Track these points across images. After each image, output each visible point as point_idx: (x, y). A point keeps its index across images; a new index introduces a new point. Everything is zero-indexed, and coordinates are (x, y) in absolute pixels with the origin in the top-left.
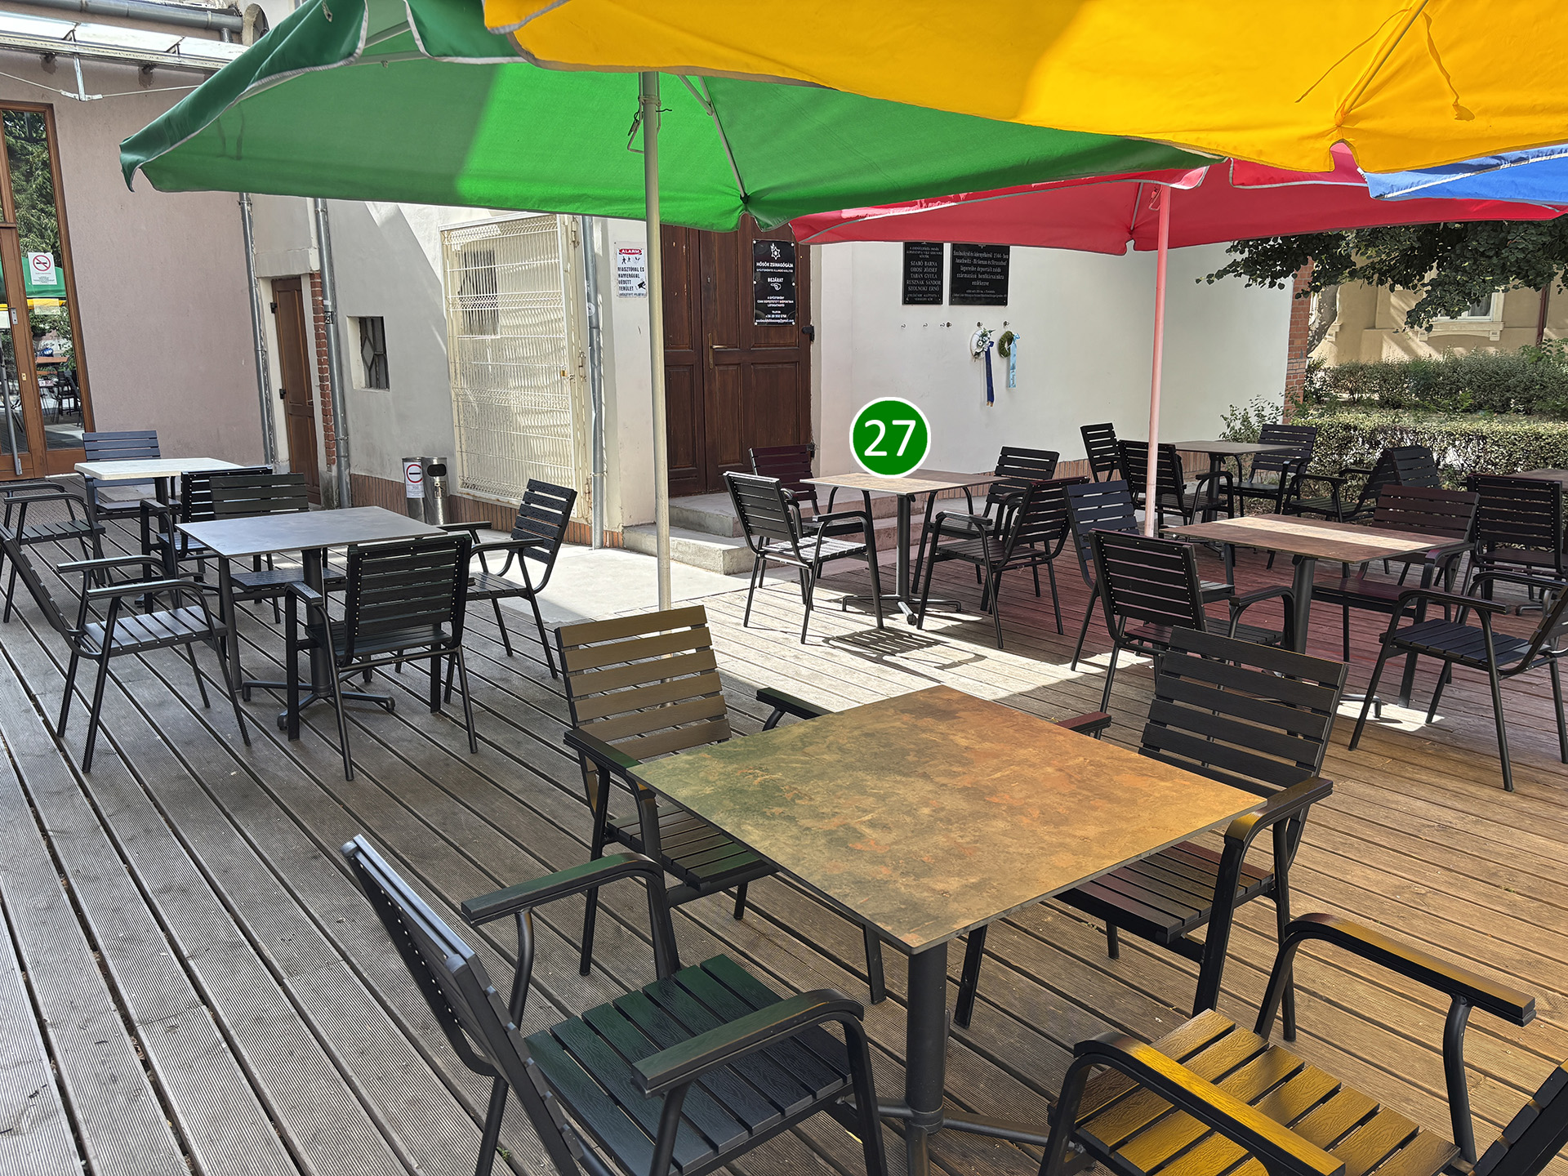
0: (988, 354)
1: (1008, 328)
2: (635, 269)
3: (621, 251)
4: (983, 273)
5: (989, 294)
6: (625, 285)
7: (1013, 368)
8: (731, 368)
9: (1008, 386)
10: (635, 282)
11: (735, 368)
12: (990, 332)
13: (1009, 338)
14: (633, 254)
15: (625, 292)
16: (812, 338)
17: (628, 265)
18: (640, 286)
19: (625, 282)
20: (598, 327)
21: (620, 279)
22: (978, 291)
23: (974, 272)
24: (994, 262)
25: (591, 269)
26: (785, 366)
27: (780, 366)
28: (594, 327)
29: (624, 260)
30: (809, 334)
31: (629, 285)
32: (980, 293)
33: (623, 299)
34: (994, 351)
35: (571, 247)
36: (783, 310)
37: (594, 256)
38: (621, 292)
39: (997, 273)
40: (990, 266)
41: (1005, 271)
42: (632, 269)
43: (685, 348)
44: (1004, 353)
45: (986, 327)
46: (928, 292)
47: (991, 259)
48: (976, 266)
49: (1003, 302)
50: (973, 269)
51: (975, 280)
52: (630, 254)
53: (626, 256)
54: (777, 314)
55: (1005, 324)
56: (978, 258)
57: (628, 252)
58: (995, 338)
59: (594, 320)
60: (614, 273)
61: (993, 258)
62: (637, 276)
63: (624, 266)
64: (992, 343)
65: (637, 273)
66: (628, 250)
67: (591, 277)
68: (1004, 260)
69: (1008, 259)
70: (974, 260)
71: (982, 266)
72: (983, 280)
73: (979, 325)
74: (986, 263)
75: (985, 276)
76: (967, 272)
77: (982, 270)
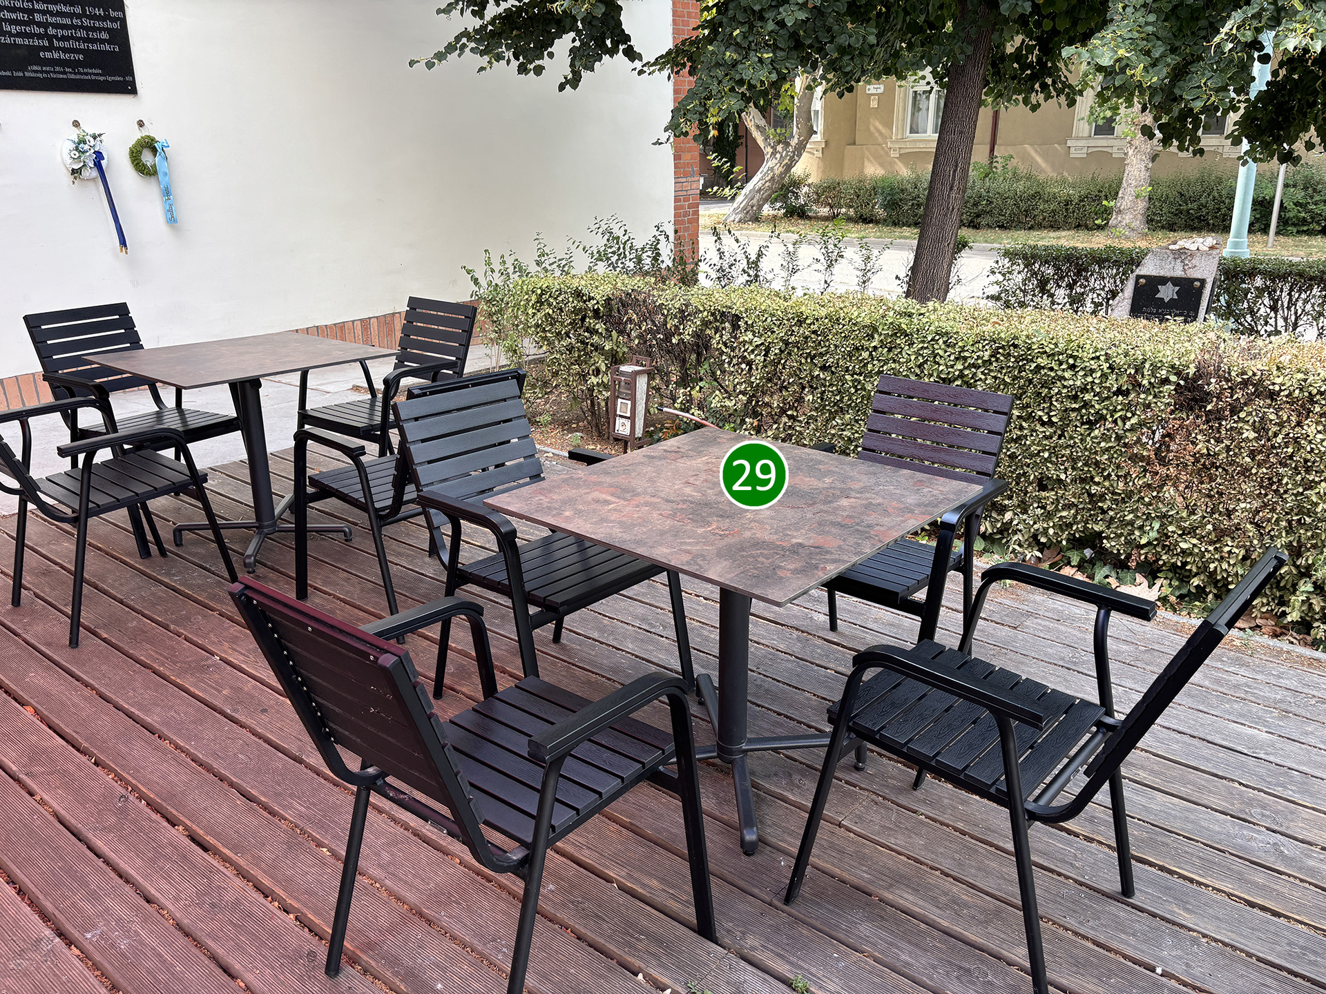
0: (100, 170)
1: (145, 132)
4: (64, 38)
5: (87, 74)
7: (178, 194)
9: (167, 226)
12: (95, 137)
13: (153, 147)
22: (57, 69)
23: (40, 36)
24: (86, 22)
32: (65, 73)
39: (102, 41)
40: (82, 27)
41: (121, 36)
45: (89, 128)
47: (79, 16)
48: (45, 25)
49: (129, 88)
50: (37, 30)
51: (51, 48)
55: (141, 124)
56: (44, 12)
58: (116, 145)
61: (84, 15)
68: (114, 20)
69: (123, 21)
70: (38, 17)
71: (56, 26)
72: (65, 50)
73: (76, 124)
74: (67, 21)
75: (76, 45)
76: (19, 35)
77: (65, 33)
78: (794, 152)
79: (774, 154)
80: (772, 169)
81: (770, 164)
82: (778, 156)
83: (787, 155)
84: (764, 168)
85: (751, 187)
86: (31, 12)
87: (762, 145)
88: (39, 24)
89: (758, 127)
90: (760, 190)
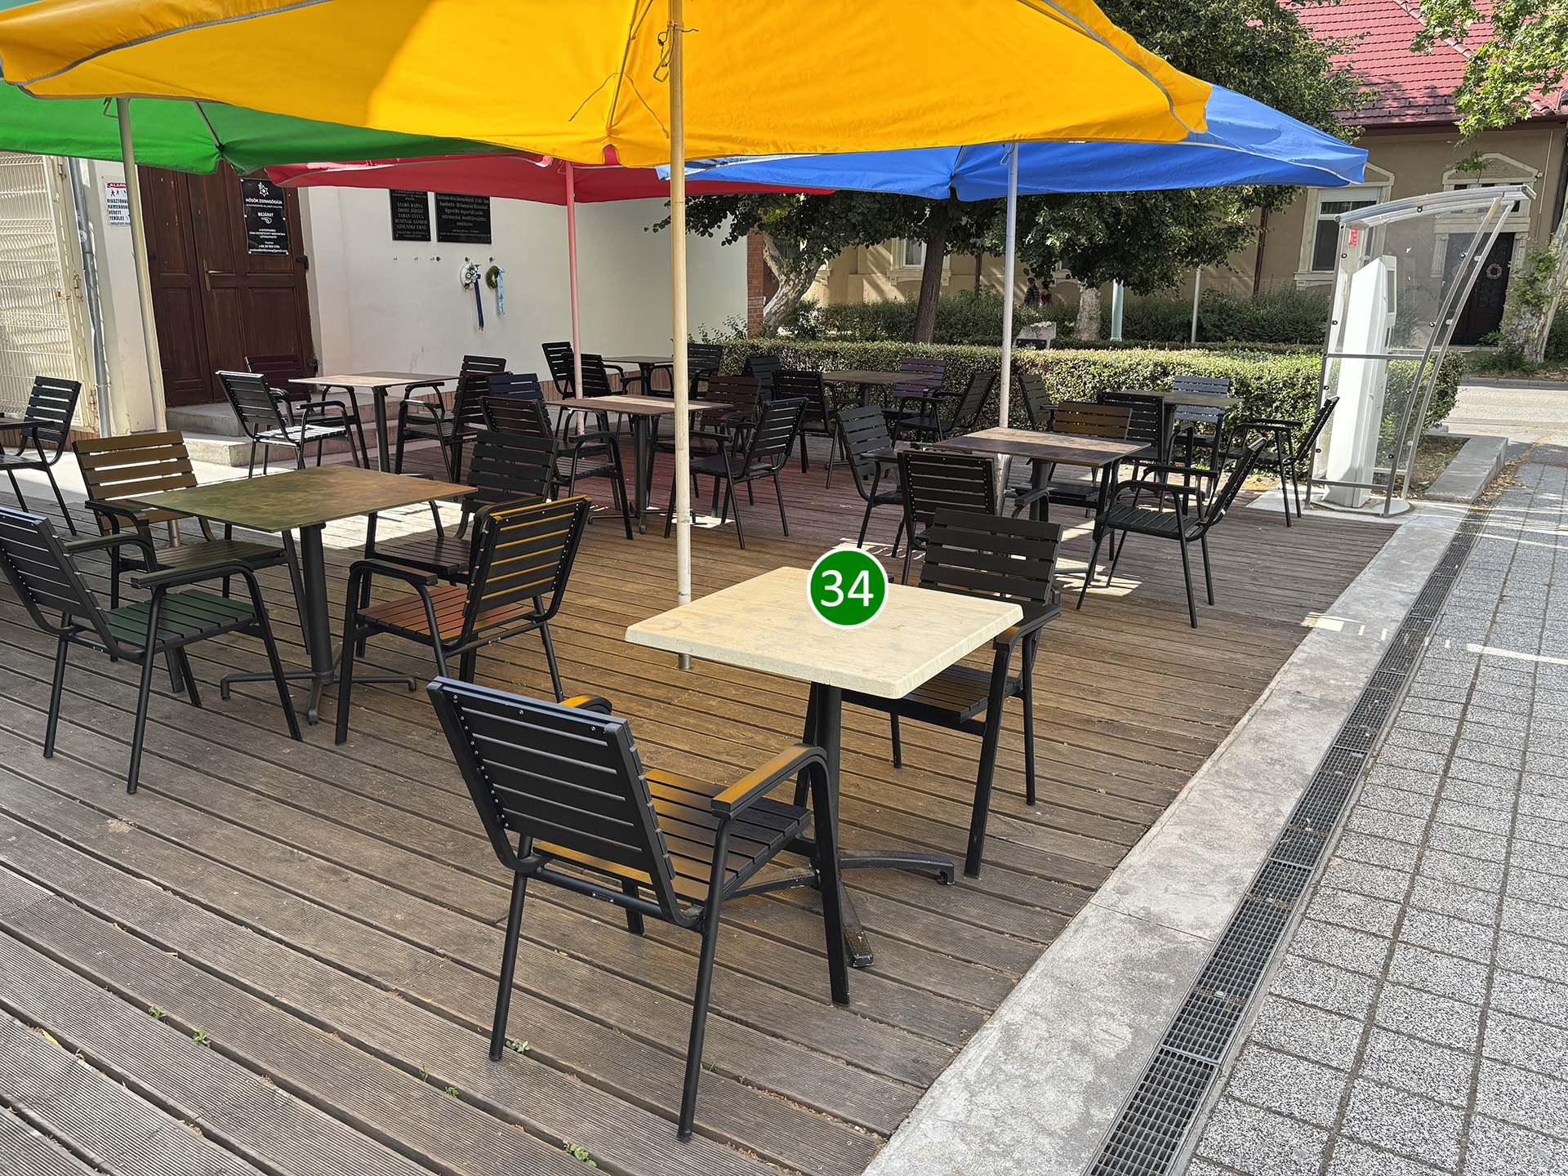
0: (476, 284)
1: (494, 264)
2: (124, 201)
3: (109, 184)
4: (467, 215)
5: (474, 233)
6: (116, 215)
7: (502, 298)
8: (228, 291)
9: (498, 313)
10: (125, 213)
11: (233, 291)
12: (477, 266)
13: (495, 272)
14: (121, 187)
15: (116, 221)
16: (306, 267)
17: (116, 197)
19: (115, 212)
20: (91, 252)
21: (111, 209)
22: (463, 231)
23: (458, 214)
24: (475, 206)
25: (80, 201)
26: (282, 290)
27: (277, 290)
28: (87, 252)
29: (113, 192)
30: (304, 263)
31: (119, 216)
32: (465, 233)
33: (116, 227)
34: (482, 282)
35: (59, 179)
36: (276, 242)
37: (83, 187)
38: (113, 221)
39: (480, 216)
40: (473, 210)
41: (486, 213)
42: (121, 201)
43: (178, 272)
44: (492, 285)
45: (473, 262)
46: (416, 230)
47: (472, 203)
49: (488, 241)
50: (457, 211)
51: (459, 221)
52: (119, 187)
53: (115, 190)
54: (270, 245)
55: (491, 259)
56: (459, 202)
58: (483, 271)
59: (87, 246)
60: (104, 205)
61: (474, 203)
63: (113, 198)
64: (479, 276)
66: (117, 184)
67: (81, 208)
68: (485, 205)
69: (489, 205)
70: (458, 204)
71: (464, 209)
72: (467, 221)
73: (467, 259)
74: (468, 206)
75: (469, 218)
76: (451, 214)
77: (466, 212)
78: (805, 280)
79: (787, 281)
80: (786, 295)
81: (785, 290)
82: (791, 283)
83: (799, 282)
84: (780, 293)
85: (768, 310)
86: (455, 202)
87: (776, 273)
88: (458, 208)
89: (772, 257)
90: (776, 313)
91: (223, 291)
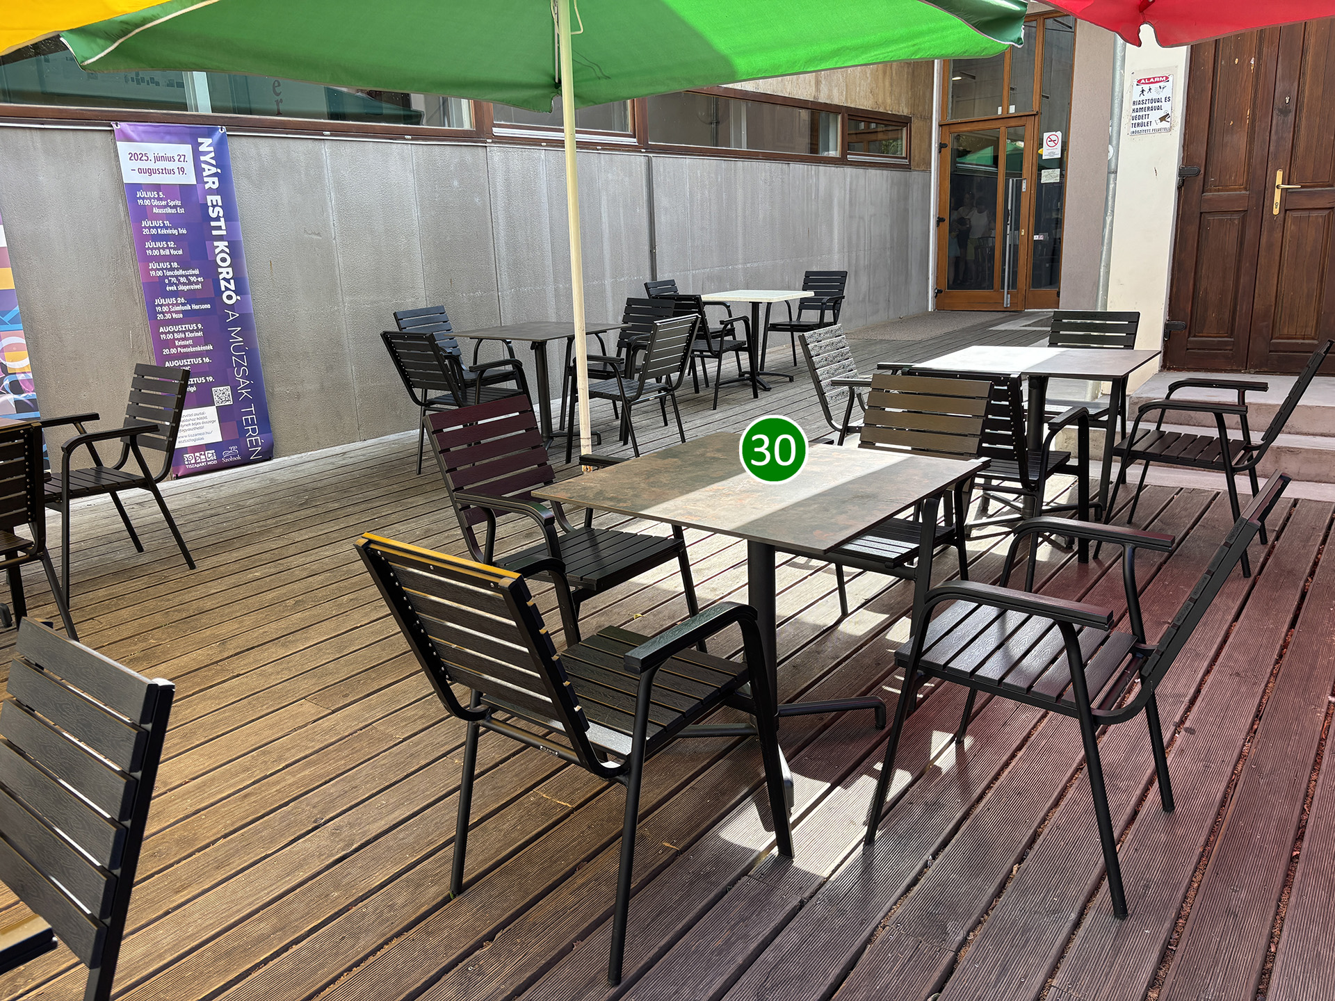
2: (1159, 100)
3: (1139, 81)
6: (1140, 121)
8: (1314, 214)
10: (1155, 116)
14: (1157, 82)
15: (1139, 129)
17: (1147, 96)
18: (1163, 119)
19: (1140, 117)
20: (1115, 172)
21: (1134, 114)
28: (1111, 171)
29: (1143, 91)
31: (1146, 121)
33: (1137, 137)
38: (1134, 129)
42: (1152, 101)
43: (1240, 189)
52: (1152, 83)
53: (1146, 87)
57: (1149, 81)
60: (1128, 107)
62: (1159, 108)
63: (1142, 98)
65: (1159, 104)
66: (1149, 79)
91: (1305, 214)
